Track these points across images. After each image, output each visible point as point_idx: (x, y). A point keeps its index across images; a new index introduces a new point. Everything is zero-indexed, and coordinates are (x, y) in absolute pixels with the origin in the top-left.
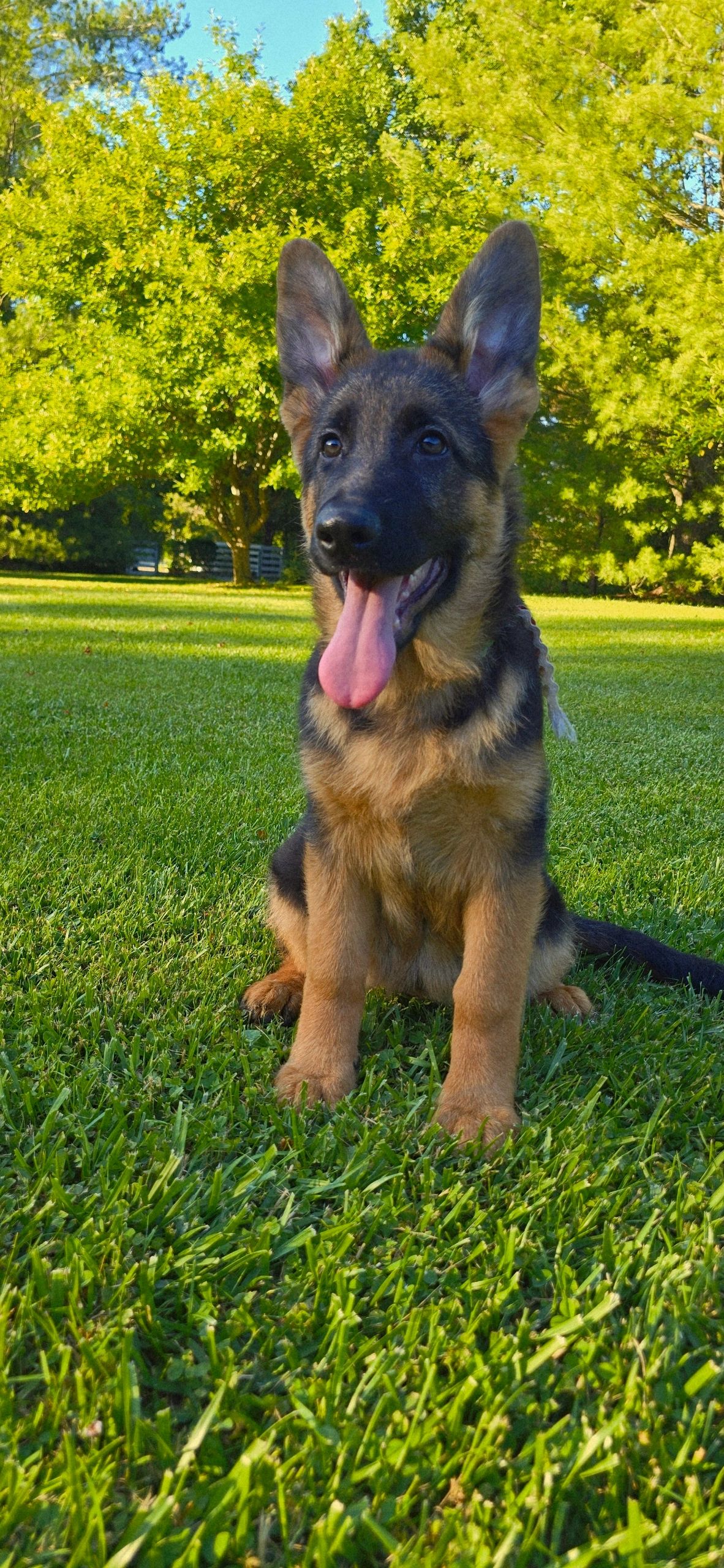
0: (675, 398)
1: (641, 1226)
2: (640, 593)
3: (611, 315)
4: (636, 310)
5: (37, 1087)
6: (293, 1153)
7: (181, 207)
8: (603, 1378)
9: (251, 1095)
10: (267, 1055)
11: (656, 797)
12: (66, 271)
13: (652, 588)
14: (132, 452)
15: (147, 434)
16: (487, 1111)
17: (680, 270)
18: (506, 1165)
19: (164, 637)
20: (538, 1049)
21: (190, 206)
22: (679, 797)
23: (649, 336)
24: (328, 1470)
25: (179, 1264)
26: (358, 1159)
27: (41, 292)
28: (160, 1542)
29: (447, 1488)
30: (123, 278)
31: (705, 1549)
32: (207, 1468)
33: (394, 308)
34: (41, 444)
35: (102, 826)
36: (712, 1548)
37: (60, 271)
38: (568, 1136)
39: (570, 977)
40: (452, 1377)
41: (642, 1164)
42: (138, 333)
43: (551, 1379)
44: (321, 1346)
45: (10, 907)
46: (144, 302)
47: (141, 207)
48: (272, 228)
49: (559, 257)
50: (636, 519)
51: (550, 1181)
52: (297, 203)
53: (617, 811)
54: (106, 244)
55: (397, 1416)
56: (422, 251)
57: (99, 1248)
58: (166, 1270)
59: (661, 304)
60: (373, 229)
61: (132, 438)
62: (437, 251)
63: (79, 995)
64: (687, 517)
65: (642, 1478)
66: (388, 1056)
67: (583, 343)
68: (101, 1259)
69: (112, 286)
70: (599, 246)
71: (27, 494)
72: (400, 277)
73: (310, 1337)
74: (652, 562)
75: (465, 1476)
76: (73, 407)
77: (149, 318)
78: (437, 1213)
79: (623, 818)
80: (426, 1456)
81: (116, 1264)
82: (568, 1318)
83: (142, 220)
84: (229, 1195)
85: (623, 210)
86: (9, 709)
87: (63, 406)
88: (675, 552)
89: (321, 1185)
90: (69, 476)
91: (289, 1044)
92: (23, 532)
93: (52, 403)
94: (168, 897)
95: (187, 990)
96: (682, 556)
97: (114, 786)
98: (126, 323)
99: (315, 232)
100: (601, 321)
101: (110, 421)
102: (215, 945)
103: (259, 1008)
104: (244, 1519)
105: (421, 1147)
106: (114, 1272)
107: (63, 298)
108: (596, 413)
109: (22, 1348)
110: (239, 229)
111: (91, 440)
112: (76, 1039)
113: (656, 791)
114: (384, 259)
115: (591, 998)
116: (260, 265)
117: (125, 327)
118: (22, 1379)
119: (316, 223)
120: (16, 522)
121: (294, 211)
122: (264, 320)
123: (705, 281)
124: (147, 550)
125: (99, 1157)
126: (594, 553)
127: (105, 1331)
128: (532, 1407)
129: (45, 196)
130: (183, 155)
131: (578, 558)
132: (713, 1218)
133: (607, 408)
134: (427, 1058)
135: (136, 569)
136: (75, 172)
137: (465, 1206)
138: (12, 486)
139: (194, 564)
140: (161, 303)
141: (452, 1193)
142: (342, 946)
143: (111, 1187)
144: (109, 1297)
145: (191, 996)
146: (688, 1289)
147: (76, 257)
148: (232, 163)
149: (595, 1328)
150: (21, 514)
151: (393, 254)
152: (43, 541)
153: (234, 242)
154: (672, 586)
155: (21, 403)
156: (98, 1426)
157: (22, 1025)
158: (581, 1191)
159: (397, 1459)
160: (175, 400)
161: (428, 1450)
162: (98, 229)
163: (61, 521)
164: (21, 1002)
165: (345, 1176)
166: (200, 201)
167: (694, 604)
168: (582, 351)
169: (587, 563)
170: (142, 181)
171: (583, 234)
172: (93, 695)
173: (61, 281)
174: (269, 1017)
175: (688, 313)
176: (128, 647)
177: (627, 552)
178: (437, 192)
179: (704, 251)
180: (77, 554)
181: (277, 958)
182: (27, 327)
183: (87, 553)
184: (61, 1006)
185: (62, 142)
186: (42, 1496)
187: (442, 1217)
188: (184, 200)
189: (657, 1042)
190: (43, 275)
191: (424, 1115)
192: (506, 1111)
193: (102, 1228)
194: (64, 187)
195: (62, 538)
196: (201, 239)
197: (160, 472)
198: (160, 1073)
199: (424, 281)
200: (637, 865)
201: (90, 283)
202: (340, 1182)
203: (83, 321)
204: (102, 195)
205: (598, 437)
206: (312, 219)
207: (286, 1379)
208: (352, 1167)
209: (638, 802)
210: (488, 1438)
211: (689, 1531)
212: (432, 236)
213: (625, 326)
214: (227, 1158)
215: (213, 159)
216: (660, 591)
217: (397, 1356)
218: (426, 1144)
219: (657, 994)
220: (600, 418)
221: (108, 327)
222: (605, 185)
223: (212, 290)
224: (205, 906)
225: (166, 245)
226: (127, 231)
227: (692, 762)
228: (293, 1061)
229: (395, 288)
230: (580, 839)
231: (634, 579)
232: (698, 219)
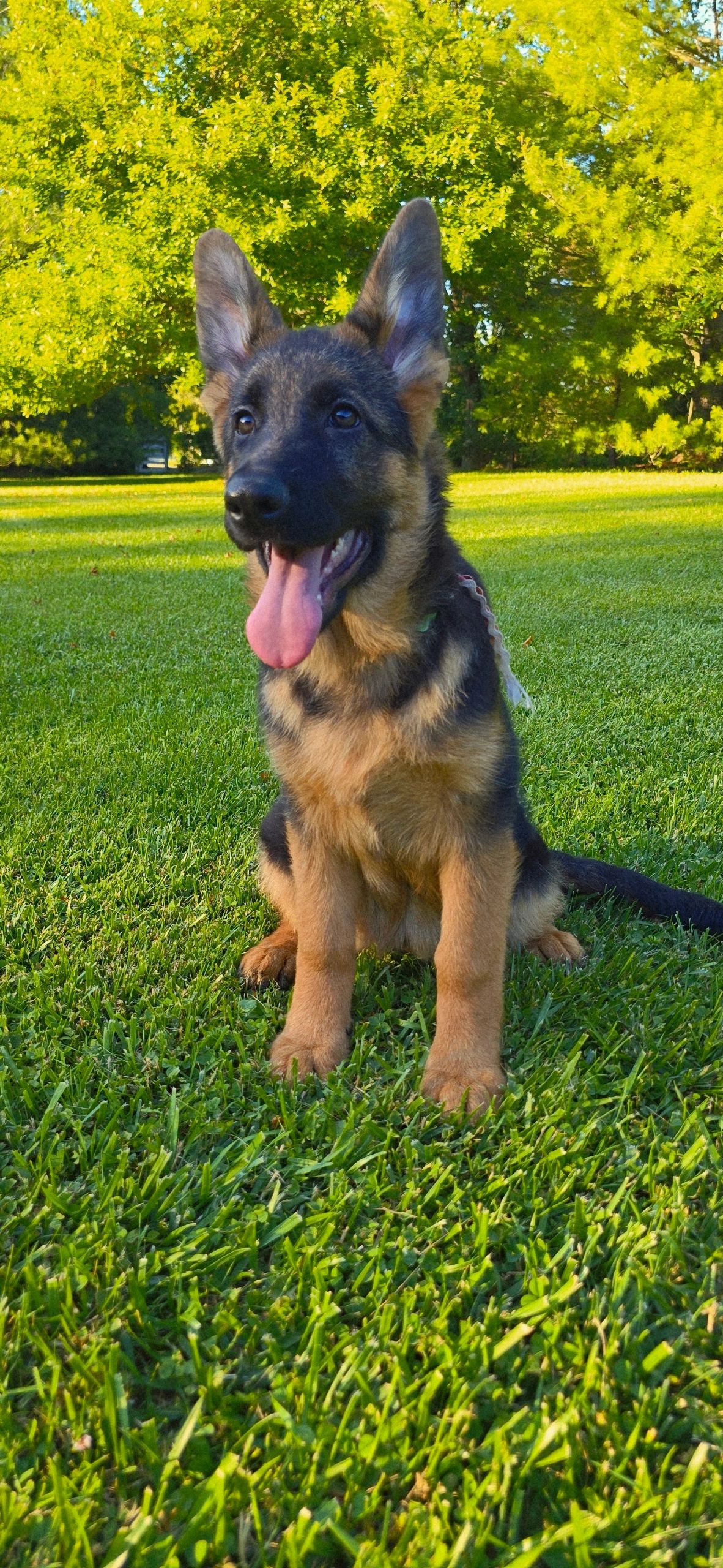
0: (687, 252)
1: (614, 1190)
2: (659, 463)
3: (618, 167)
4: (644, 160)
5: (37, 1077)
6: (283, 1134)
7: (161, 77)
8: (566, 1358)
9: (245, 1071)
10: (262, 1025)
11: (661, 707)
12: (46, 157)
13: (671, 456)
14: (130, 348)
15: (144, 327)
16: (472, 1073)
17: (688, 114)
18: (488, 1133)
19: (173, 548)
20: (525, 1004)
21: (169, 76)
22: (684, 705)
23: (657, 187)
24: (306, 1464)
25: (170, 1260)
26: (345, 1137)
27: (22, 182)
28: (144, 1550)
29: (413, 1482)
30: (106, 160)
31: (651, 1529)
32: (191, 1473)
33: (390, 175)
34: (36, 346)
35: (106, 778)
36: (657, 1529)
37: (40, 158)
38: (549, 1099)
39: (562, 922)
40: (426, 1363)
41: (618, 1125)
42: (125, 220)
43: (517, 1362)
44: (304, 1336)
45: (14, 877)
46: (129, 187)
47: (119, 82)
48: (257, 95)
49: (559, 106)
50: (651, 383)
51: (529, 1149)
52: (282, 66)
53: (619, 726)
54: (85, 125)
55: (370, 1409)
56: (416, 110)
57: (93, 1251)
58: (158, 1267)
59: (669, 152)
60: (362, 88)
61: (129, 332)
62: (432, 109)
63: (81, 971)
64: (704, 379)
65: (597, 1464)
66: (379, 1021)
67: (589, 199)
68: (95, 1263)
69: (95, 170)
70: (602, 92)
71: (26, 399)
72: (394, 140)
73: (293, 1329)
74: (670, 430)
75: (429, 1470)
76: (65, 305)
77: (136, 204)
78: (419, 1190)
79: (626, 732)
80: (396, 1449)
81: (109, 1266)
82: (538, 1298)
83: (121, 96)
84: (220, 1182)
85: (627, 52)
86: (15, 646)
87: (54, 303)
88: (693, 418)
89: (310, 1166)
90: (66, 378)
91: (285, 1012)
92: (27, 437)
93: (43, 302)
94: (169, 856)
95: (186, 959)
96: (700, 421)
97: (118, 731)
98: (112, 210)
99: (302, 97)
100: (608, 173)
101: (104, 316)
102: (214, 907)
103: (255, 975)
104: (221, 1526)
105: (407, 1118)
106: (107, 1274)
107: (46, 188)
108: (606, 275)
109: (19, 1360)
110: (223, 100)
111: (86, 338)
112: (77, 1020)
113: (659, 696)
114: (376, 122)
115: (582, 941)
116: (247, 137)
117: (112, 214)
118: (20, 1390)
119: (302, 87)
120: (19, 427)
121: (278, 75)
122: (256, 198)
123: (715, 124)
124: (155, 446)
125: (97, 1149)
126: (608, 424)
127: (96, 1339)
128: (497, 1393)
129: (18, 76)
130: (158, 22)
131: (593, 430)
132: (682, 1181)
133: (616, 270)
134: (417, 1021)
135: (145, 467)
136: (48, 47)
137: (446, 1181)
138: (10, 392)
139: (204, 457)
140: (147, 185)
141: (435, 1167)
142: (326, 920)
143: (107, 1182)
144: (102, 1299)
145: (190, 966)
146: (655, 1257)
147: (55, 142)
148: (210, 26)
149: (562, 1307)
150: (22, 418)
151: (386, 116)
152: (49, 445)
153: (217, 112)
154: (692, 453)
155: (12, 302)
156: (88, 1441)
157: (26, 1009)
158: (559, 1158)
159: (368, 1451)
160: (168, 288)
161: (398, 1443)
162: (74, 109)
163: (64, 423)
164: (24, 983)
165: (333, 1155)
166: (180, 70)
167: (715, 471)
168: (589, 208)
169: (602, 434)
170: (118, 54)
171: (583, 80)
172: (99, 623)
173: (40, 168)
174: (266, 984)
175: (698, 160)
176: (135, 562)
177: (643, 421)
178: (429, 43)
179: (713, 89)
180: (84, 456)
181: (272, 921)
182: (12, 219)
183: (93, 454)
184: (62, 985)
185: (31, 16)
186: (37, 1512)
187: (424, 1193)
188: (163, 70)
189: (644, 987)
190: (23, 164)
191: (411, 1083)
192: (490, 1074)
193: (96, 1229)
194: (36, 65)
195: (67, 441)
196: (183, 112)
197: (160, 367)
198: (158, 1052)
199: (420, 143)
200: (636, 786)
201: (72, 168)
202: (327, 1162)
203: (68, 208)
204: (76, 71)
205: (609, 301)
206: (298, 83)
207: (270, 1372)
208: (340, 1145)
209: (642, 713)
210: (453, 1430)
211: (636, 1514)
212: (425, 92)
213: (633, 178)
214: (221, 1141)
215: (190, 23)
216: (679, 458)
217: (371, 1348)
218: (412, 1116)
219: (648, 932)
220: (610, 280)
221: (95, 216)
222: (604, 23)
223: (198, 169)
224: (204, 864)
225: (147, 122)
226: (105, 109)
227: (699, 662)
228: (289, 1031)
229: (389, 153)
230: (581, 761)
231: (652, 448)
232: (706, 53)
